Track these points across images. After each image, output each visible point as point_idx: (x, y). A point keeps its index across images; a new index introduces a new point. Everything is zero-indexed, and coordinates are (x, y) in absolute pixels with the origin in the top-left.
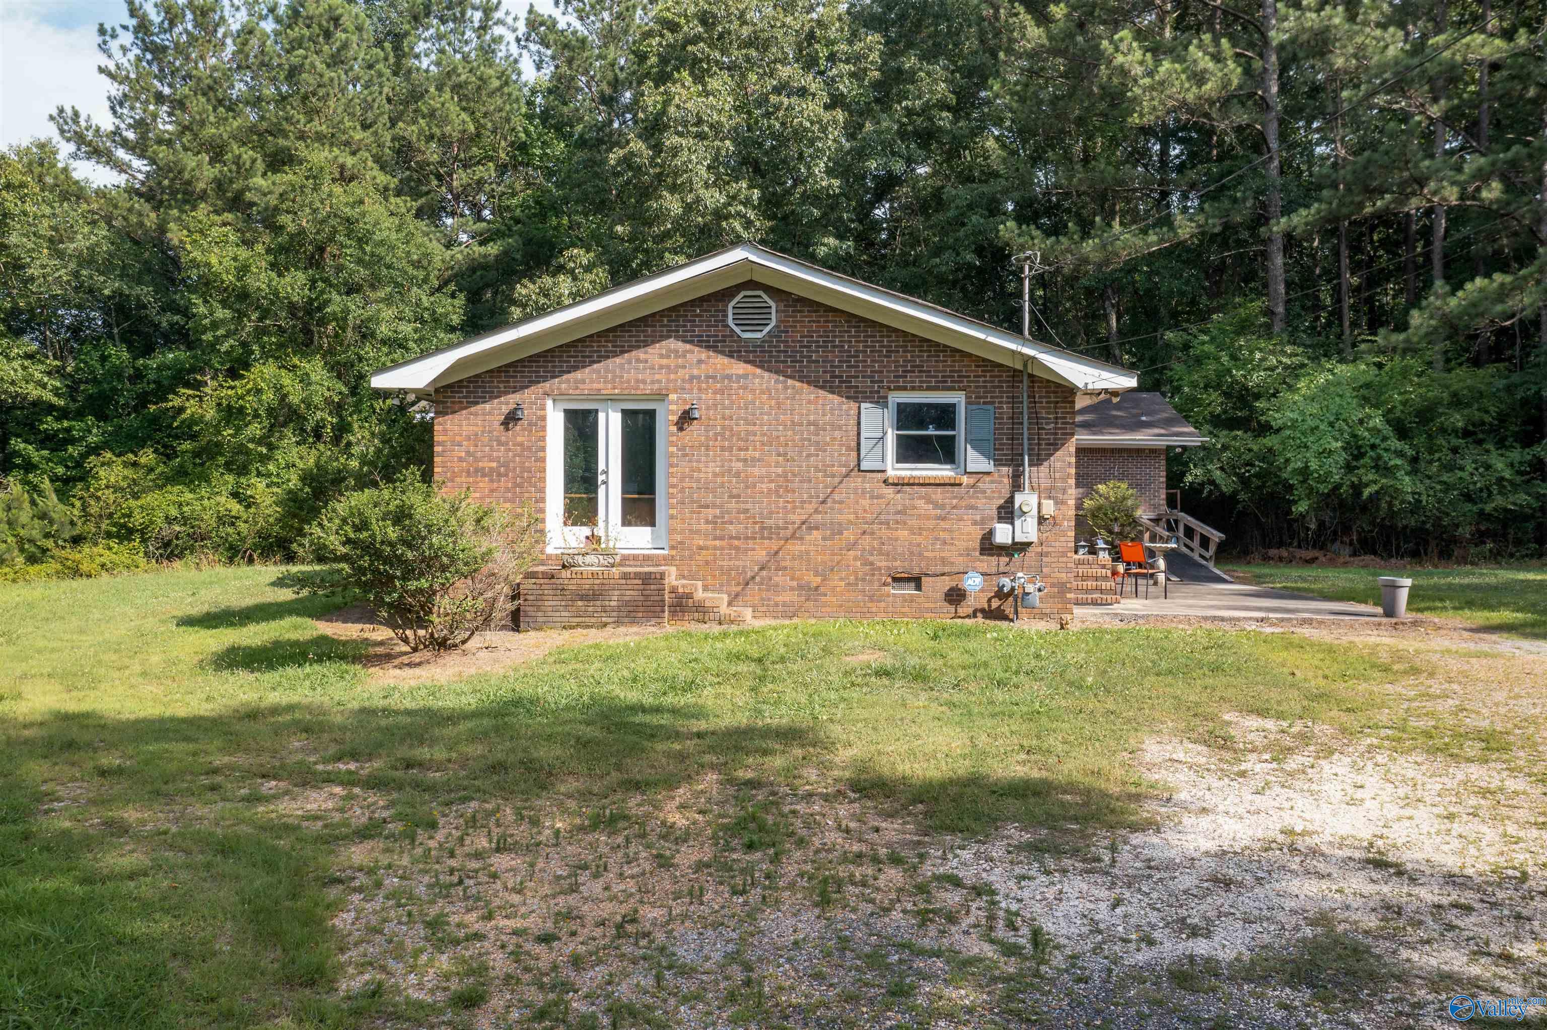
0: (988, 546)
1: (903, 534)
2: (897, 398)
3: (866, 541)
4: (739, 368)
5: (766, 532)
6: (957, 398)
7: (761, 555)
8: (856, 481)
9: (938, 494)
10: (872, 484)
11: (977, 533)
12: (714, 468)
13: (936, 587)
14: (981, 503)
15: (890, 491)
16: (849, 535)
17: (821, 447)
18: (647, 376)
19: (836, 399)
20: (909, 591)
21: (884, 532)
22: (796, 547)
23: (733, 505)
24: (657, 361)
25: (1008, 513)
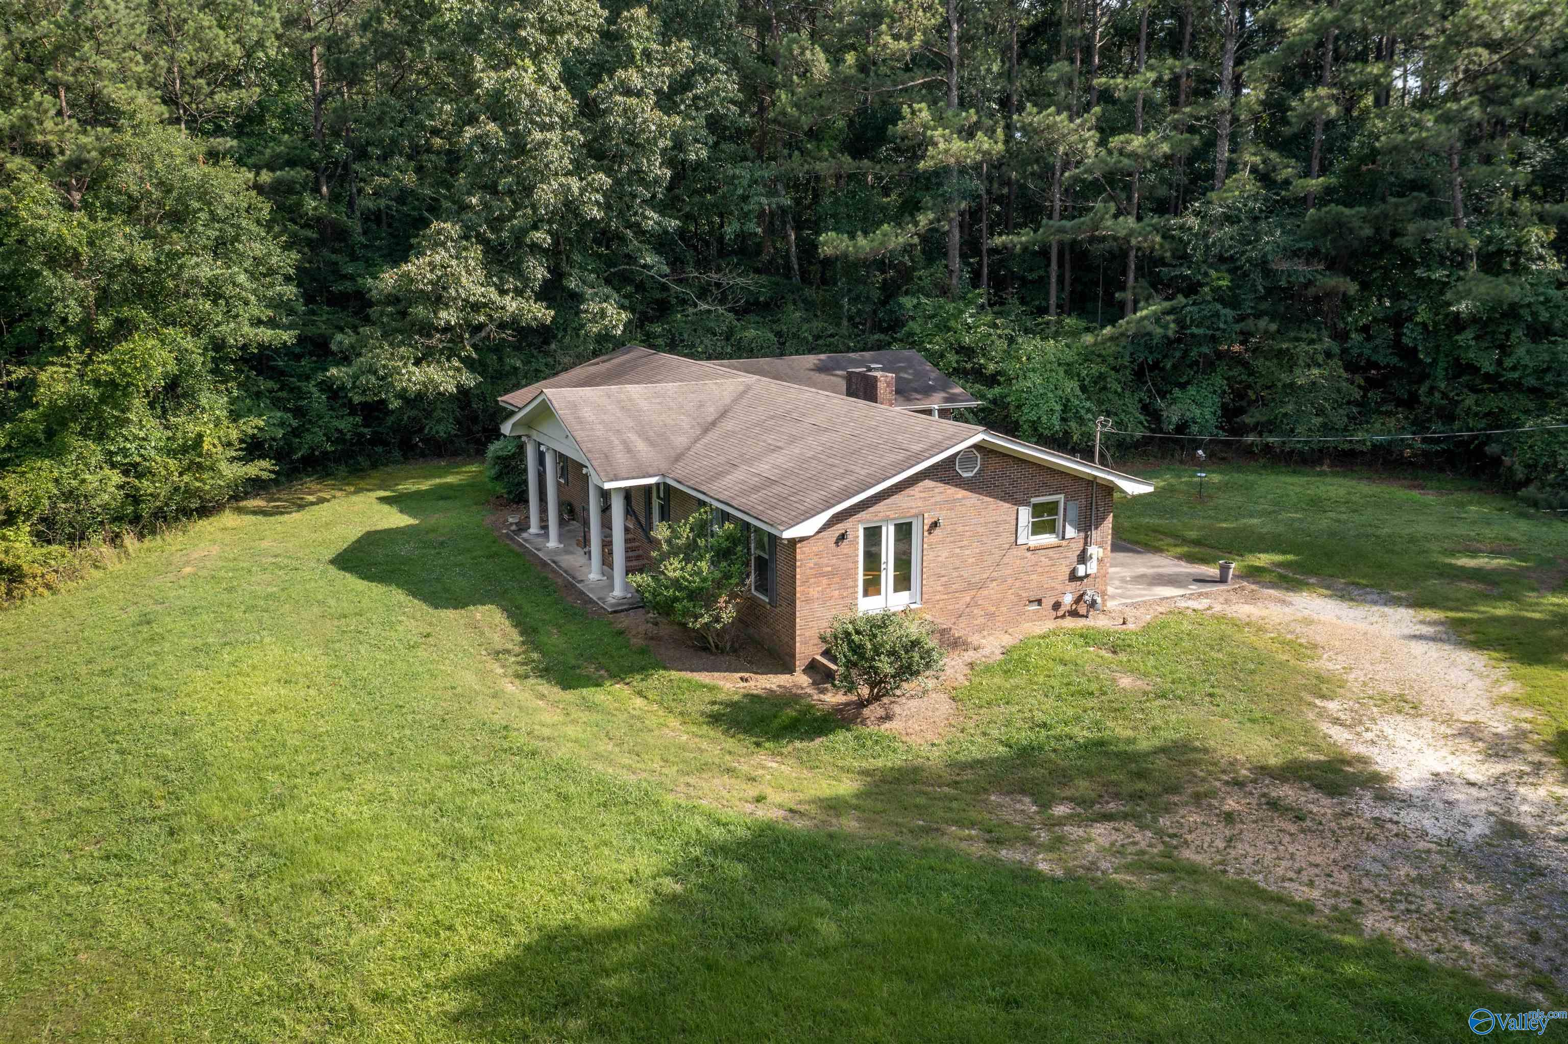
0: (1073, 577)
1: (1034, 577)
2: (1035, 500)
3: (1018, 584)
4: (961, 493)
5: (970, 586)
6: (1061, 498)
7: (968, 599)
8: (1014, 552)
9: (1050, 553)
10: (1022, 552)
11: (1067, 571)
12: (945, 554)
13: (1048, 603)
14: (1069, 554)
15: (1029, 554)
16: (1010, 581)
17: (998, 535)
18: (913, 504)
19: (1007, 505)
20: (1035, 607)
21: (1025, 578)
22: (985, 592)
23: (955, 574)
24: (918, 495)
25: (1083, 558)
